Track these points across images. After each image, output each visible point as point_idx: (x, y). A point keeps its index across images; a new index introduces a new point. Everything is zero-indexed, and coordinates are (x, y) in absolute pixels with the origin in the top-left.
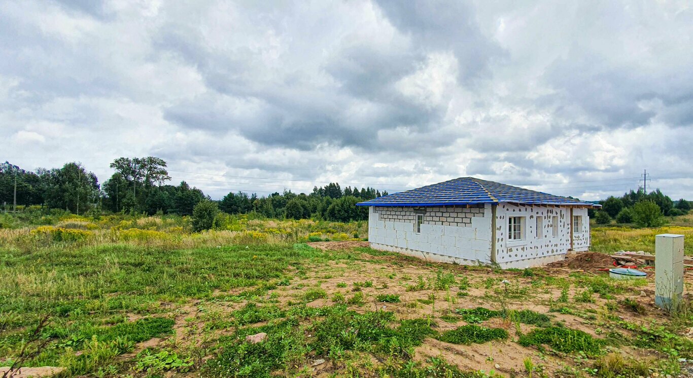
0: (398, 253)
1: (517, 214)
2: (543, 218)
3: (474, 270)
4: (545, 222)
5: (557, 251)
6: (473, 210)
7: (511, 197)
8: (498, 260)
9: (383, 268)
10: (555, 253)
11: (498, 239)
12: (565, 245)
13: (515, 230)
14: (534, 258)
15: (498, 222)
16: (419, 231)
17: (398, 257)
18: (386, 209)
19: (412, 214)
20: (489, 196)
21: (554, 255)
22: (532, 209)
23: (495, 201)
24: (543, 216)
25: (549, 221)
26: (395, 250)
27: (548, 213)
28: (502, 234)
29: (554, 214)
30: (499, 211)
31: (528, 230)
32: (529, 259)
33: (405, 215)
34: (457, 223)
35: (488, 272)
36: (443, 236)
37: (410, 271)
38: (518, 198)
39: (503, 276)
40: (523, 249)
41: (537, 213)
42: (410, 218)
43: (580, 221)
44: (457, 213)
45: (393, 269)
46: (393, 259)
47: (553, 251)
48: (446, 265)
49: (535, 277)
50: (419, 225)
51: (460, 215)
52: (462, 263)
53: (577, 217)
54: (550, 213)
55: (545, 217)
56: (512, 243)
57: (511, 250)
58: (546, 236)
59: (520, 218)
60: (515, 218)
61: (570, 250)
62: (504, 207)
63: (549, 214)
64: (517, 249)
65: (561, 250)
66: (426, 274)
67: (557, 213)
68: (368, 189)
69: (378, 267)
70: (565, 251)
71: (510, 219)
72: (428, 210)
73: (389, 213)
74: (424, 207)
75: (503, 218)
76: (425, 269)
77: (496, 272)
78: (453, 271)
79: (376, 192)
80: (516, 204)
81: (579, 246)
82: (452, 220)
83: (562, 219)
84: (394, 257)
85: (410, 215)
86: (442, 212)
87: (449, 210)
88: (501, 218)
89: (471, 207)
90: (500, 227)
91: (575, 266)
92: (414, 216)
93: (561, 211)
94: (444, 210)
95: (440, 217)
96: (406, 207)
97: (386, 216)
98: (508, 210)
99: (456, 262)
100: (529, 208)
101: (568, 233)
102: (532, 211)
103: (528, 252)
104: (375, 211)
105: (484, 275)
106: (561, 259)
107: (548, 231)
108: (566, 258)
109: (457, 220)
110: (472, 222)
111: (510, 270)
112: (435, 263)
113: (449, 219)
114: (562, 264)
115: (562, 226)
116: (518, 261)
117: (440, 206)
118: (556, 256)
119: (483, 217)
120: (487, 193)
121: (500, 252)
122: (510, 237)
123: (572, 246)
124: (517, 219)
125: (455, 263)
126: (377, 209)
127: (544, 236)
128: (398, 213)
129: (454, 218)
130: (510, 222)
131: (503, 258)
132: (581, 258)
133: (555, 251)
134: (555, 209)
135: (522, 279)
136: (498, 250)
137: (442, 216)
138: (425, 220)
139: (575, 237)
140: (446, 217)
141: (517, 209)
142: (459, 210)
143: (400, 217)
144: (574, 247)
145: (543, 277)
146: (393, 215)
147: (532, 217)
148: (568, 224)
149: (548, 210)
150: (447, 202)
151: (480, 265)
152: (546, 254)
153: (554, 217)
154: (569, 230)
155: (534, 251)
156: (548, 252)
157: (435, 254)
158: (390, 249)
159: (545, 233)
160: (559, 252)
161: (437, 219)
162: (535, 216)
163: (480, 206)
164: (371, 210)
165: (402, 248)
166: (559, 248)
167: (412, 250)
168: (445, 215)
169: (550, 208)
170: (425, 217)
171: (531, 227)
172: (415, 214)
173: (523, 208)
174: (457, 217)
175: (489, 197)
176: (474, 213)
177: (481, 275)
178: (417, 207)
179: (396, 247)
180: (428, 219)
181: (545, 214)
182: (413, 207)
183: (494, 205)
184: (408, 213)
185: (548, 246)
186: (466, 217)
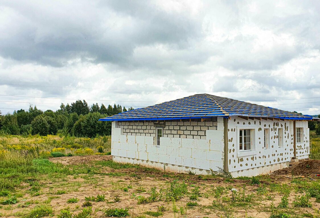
0: (138, 165)
1: (247, 127)
2: (270, 130)
3: (207, 180)
4: (272, 134)
5: (282, 159)
6: (207, 124)
7: (241, 112)
8: (231, 169)
9: (121, 181)
10: (281, 161)
11: (230, 150)
12: (289, 154)
13: (245, 142)
14: (263, 167)
15: (230, 135)
16: (159, 143)
17: (138, 169)
18: (128, 124)
19: (153, 128)
20: (221, 110)
21: (280, 163)
22: (260, 122)
23: (226, 115)
24: (270, 129)
25: (275, 133)
26: (136, 162)
27: (274, 125)
28: (233, 145)
29: (280, 127)
30: (231, 125)
31: (257, 141)
32: (258, 168)
33: (146, 129)
34: (193, 135)
35: (220, 181)
36: (180, 148)
37: (146, 183)
38: (248, 112)
39: (232, 185)
40: (252, 159)
41: (265, 126)
42: (150, 131)
43: (302, 132)
44: (193, 126)
45: (131, 181)
46: (132, 171)
47: (279, 160)
48: (182, 176)
49: (261, 185)
50: (159, 139)
51: (195, 128)
52: (198, 173)
53: (299, 128)
54: (276, 125)
55: (272, 129)
56: (243, 153)
57: (242, 160)
58: (273, 147)
59: (249, 130)
60: (245, 130)
61: (293, 158)
62: (235, 120)
63: (275, 127)
64: (247, 159)
65: (285, 159)
66: (161, 185)
67: (282, 126)
68: (115, 106)
69: (115, 180)
70: (289, 160)
71: (241, 132)
72: (167, 124)
73: (131, 127)
74: (163, 121)
75: (234, 131)
76: (161, 180)
77: (227, 181)
78: (187, 181)
79: (123, 109)
80: (246, 118)
81: (301, 154)
82: (188, 133)
83: (286, 131)
84: (134, 169)
85: (150, 129)
86: (180, 126)
87: (186, 123)
88: (232, 130)
89: (205, 121)
90: (232, 139)
91: (298, 173)
92: (154, 130)
93: (285, 123)
94: (181, 123)
95: (177, 130)
96: (146, 121)
97: (128, 131)
98: (238, 123)
99: (192, 172)
100: (258, 122)
101: (292, 143)
102: (260, 124)
103: (257, 161)
104: (118, 126)
105: (215, 184)
106: (285, 166)
107: (274, 142)
108: (290, 165)
109: (192, 133)
110: (206, 134)
111: (240, 178)
112: (172, 173)
113: (186, 132)
114: (286, 171)
115: (287, 137)
116: (248, 169)
117: (177, 120)
118: (282, 164)
119: (216, 130)
120: (220, 108)
121: (232, 162)
122: (241, 148)
123: (295, 155)
124: (246, 131)
125: (190, 173)
126: (120, 124)
127: (271, 146)
128: (139, 127)
129: (191, 131)
130: (241, 134)
131: (235, 167)
132: (303, 165)
133: (281, 159)
134: (280, 123)
135: (249, 187)
136: (230, 160)
137: (180, 130)
138: (164, 133)
139: (298, 146)
140: (184, 130)
141: (247, 122)
142: (195, 123)
143: (141, 131)
144: (297, 155)
145: (268, 184)
146: (134, 129)
147: (260, 129)
148: (292, 136)
149: (274, 123)
150: (183, 116)
151: (213, 175)
152: (273, 163)
153: (279, 129)
154: (293, 141)
155: (262, 160)
156: (274, 161)
157: (173, 165)
158: (131, 162)
159: (272, 144)
160: (284, 161)
161: (175, 132)
162: (263, 128)
163: (214, 119)
164: (113, 125)
165: (143, 160)
166: (284, 156)
167: (152, 162)
168: (182, 128)
169: (276, 122)
170: (164, 131)
171: (259, 138)
172: (155, 128)
173: (252, 122)
174: (193, 130)
175: (221, 112)
176: (208, 127)
177: (212, 184)
178: (156, 121)
179: (138, 160)
180: (167, 132)
181: (272, 126)
182: (152, 121)
183: (226, 119)
184: (148, 127)
185: (274, 155)
186: (201, 130)
